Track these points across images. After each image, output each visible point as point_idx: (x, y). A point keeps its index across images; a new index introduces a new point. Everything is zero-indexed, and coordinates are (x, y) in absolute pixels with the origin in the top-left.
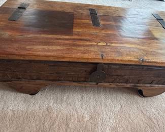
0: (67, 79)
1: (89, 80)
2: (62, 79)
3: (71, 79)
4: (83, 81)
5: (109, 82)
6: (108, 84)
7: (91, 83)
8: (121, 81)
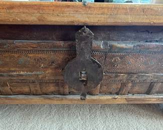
0: (18, 89)
1: (67, 90)
2: (8, 89)
3: (26, 89)
4: (53, 93)
5: (111, 93)
6: (109, 97)
7: (71, 97)
8: (137, 88)
